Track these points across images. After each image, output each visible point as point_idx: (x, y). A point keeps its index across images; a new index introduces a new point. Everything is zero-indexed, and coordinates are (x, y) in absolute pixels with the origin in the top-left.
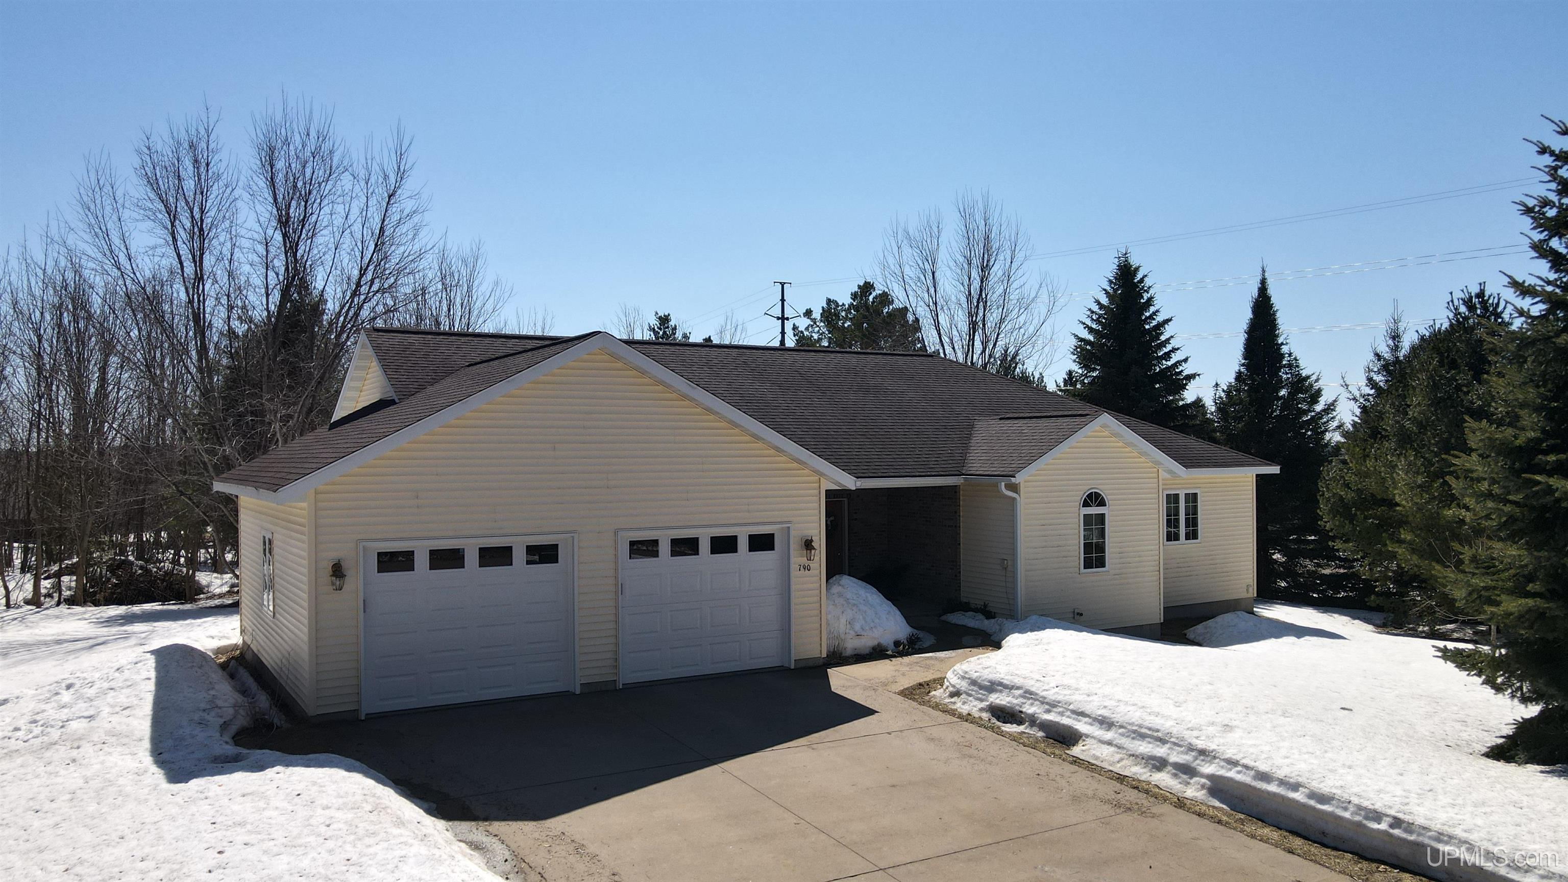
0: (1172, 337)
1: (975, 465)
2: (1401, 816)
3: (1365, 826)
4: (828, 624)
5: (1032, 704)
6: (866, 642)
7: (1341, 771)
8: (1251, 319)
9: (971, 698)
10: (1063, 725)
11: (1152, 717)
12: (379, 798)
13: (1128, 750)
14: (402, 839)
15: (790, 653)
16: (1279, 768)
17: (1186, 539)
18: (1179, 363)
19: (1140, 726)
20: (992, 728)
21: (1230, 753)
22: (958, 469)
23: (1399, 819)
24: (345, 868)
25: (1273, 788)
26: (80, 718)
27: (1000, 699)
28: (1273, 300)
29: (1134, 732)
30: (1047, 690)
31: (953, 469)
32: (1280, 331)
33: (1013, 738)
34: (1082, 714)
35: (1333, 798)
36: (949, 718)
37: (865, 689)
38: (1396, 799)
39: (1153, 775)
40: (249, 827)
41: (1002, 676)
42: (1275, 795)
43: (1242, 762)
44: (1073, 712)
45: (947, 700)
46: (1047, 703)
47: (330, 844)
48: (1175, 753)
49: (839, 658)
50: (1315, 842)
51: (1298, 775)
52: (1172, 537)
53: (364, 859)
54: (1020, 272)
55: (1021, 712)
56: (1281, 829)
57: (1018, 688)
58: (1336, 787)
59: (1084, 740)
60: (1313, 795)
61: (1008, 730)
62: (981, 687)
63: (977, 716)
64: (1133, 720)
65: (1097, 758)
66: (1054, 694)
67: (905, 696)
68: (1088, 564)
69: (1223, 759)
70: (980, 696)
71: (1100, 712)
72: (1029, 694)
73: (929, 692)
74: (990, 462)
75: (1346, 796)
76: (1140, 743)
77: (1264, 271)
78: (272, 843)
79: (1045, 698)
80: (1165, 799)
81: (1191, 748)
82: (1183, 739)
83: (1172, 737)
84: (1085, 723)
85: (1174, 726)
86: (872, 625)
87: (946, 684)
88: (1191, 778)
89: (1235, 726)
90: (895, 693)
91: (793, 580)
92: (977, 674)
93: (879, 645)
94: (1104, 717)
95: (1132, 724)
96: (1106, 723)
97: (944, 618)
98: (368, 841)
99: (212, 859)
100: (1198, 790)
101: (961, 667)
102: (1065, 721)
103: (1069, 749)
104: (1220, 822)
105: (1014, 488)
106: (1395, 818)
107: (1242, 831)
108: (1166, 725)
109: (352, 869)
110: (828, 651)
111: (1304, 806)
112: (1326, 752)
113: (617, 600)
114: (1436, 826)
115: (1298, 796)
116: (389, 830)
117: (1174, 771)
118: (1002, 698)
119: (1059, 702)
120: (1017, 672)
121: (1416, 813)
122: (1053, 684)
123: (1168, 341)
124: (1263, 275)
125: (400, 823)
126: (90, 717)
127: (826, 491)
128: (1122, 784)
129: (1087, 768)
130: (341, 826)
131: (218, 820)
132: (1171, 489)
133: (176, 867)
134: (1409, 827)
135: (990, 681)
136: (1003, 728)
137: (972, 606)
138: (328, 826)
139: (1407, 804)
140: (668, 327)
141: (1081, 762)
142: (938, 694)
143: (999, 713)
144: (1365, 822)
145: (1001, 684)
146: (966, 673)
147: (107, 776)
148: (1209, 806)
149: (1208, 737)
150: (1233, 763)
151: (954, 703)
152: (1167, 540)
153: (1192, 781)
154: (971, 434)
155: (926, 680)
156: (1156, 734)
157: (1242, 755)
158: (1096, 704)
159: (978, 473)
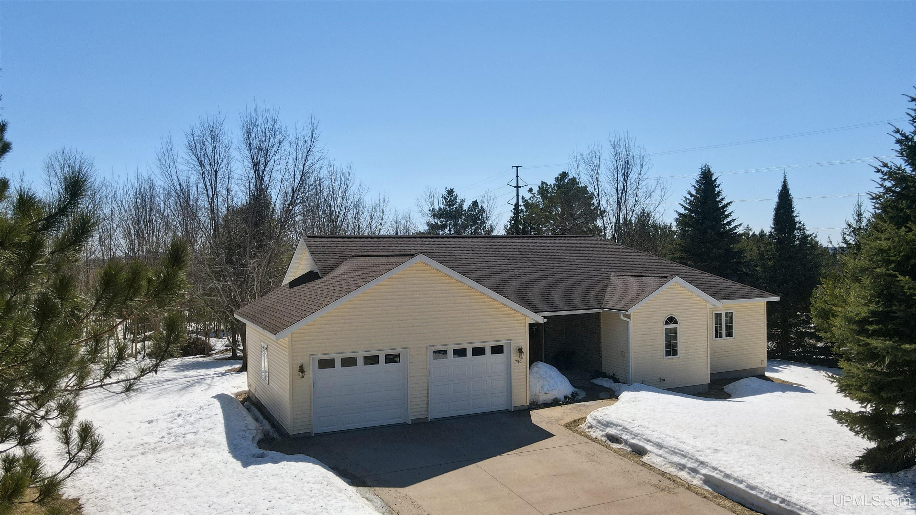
0: (732, 212)
1: (608, 303)
2: (785, 498)
3: (769, 502)
4: (530, 387)
5: (626, 434)
6: (549, 397)
7: (765, 475)
8: (778, 202)
9: (598, 430)
10: (640, 446)
11: (681, 444)
12: (329, 478)
13: (669, 460)
14: (342, 498)
15: (511, 403)
16: (735, 472)
17: (726, 337)
18: (736, 227)
19: (675, 448)
20: (606, 446)
21: (714, 464)
22: (600, 305)
23: (784, 499)
24: (321, 510)
25: (731, 482)
26: (190, 433)
27: (611, 431)
28: (790, 192)
29: (672, 451)
30: (634, 428)
31: (597, 305)
32: (795, 209)
33: (616, 451)
34: (649, 441)
35: (757, 488)
36: (586, 440)
37: (547, 423)
38: (786, 490)
39: (679, 472)
40: (278, 490)
41: (613, 419)
42: (732, 485)
43: (720, 468)
44: (645, 439)
45: (586, 430)
46: (633, 434)
47: (313, 499)
48: (690, 463)
49: (536, 405)
50: (748, 508)
51: (743, 476)
52: (718, 335)
53: (328, 507)
54: (645, 177)
55: (621, 438)
56: (733, 501)
57: (620, 426)
58: (759, 483)
59: (649, 454)
60: (748, 486)
61: (614, 447)
62: (603, 424)
63: (600, 439)
64: (672, 445)
65: (654, 463)
66: (637, 430)
67: (566, 427)
68: (668, 354)
69: (711, 467)
70: (602, 429)
71: (657, 440)
72: (625, 429)
73: (578, 425)
74: (616, 301)
75: (763, 488)
76: (674, 456)
77: (785, 175)
78: (290, 498)
79: (632, 432)
80: (682, 485)
81: (697, 460)
82: (694, 456)
83: (689, 455)
84: (650, 445)
85: (691, 449)
86: (553, 388)
87: (587, 421)
88: (696, 475)
89: (720, 450)
90: (562, 425)
91: (512, 368)
92: (601, 418)
93: (556, 398)
94: (659, 443)
95: (671, 447)
96: (659, 446)
97: (592, 381)
98: (329, 498)
99: (268, 505)
100: (699, 481)
101: (594, 414)
102: (641, 444)
103: (642, 458)
104: (705, 497)
105: (628, 316)
106: (783, 499)
107: (715, 502)
108: (687, 448)
109: (324, 511)
110: (530, 401)
111: (744, 491)
112: (761, 464)
113: (428, 380)
114: (800, 503)
115: (742, 486)
116: (335, 494)
117: (688, 471)
118: (612, 430)
119: (639, 434)
120: (621, 418)
121: (793, 497)
122: (637, 425)
123: (730, 214)
124: (785, 178)
125: (340, 491)
126: (195, 433)
127: (529, 324)
128: (663, 476)
129: (648, 468)
130: (316, 491)
131: (265, 487)
132: (718, 310)
133: (254, 507)
134: (788, 503)
135: (607, 422)
136: (612, 446)
137: (607, 374)
138: (311, 491)
139: (790, 492)
140: (453, 196)
141: (646, 465)
142: (583, 426)
143: (611, 438)
144: (770, 500)
145: (612, 423)
146: (596, 417)
147: (212, 463)
148: (702, 489)
149: (705, 455)
150: (715, 469)
151: (590, 432)
152: (716, 338)
153: (696, 476)
154: (608, 284)
155: (578, 418)
156: (682, 453)
157: (719, 465)
158: (656, 436)
159: (610, 307)
